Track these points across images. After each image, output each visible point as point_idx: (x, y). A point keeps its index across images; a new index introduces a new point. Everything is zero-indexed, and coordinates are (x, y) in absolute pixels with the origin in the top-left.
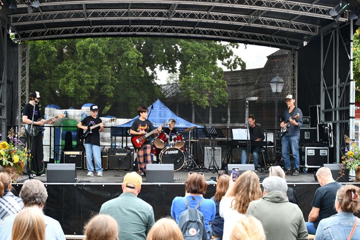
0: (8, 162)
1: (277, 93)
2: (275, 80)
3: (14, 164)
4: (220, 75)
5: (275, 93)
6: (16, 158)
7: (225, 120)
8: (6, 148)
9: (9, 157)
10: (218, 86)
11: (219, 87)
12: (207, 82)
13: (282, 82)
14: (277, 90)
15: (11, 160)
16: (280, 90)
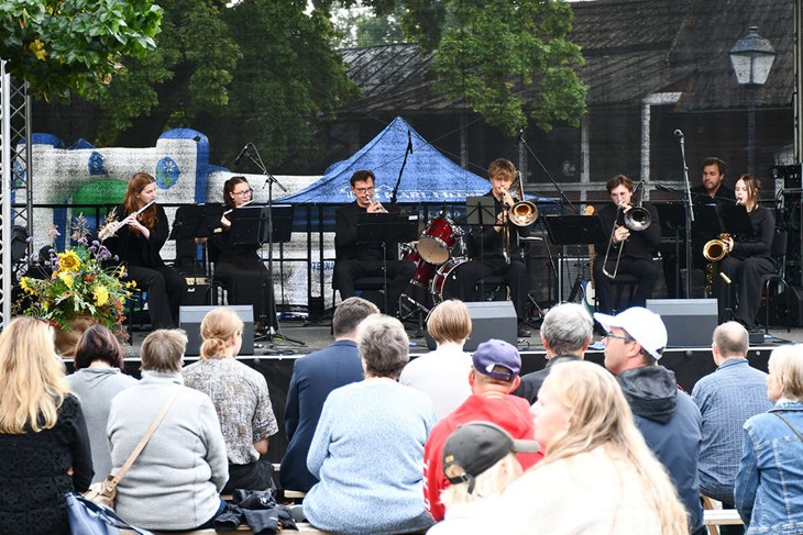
0: (83, 305)
1: (752, 86)
2: (744, 45)
3: (97, 308)
4: (560, 24)
5: (746, 85)
6: (102, 294)
7: (573, 169)
8: (75, 267)
9: (85, 291)
10: (554, 60)
11: (557, 64)
12: (521, 47)
13: (765, 53)
14: (752, 77)
15: (90, 298)
16: (761, 78)
